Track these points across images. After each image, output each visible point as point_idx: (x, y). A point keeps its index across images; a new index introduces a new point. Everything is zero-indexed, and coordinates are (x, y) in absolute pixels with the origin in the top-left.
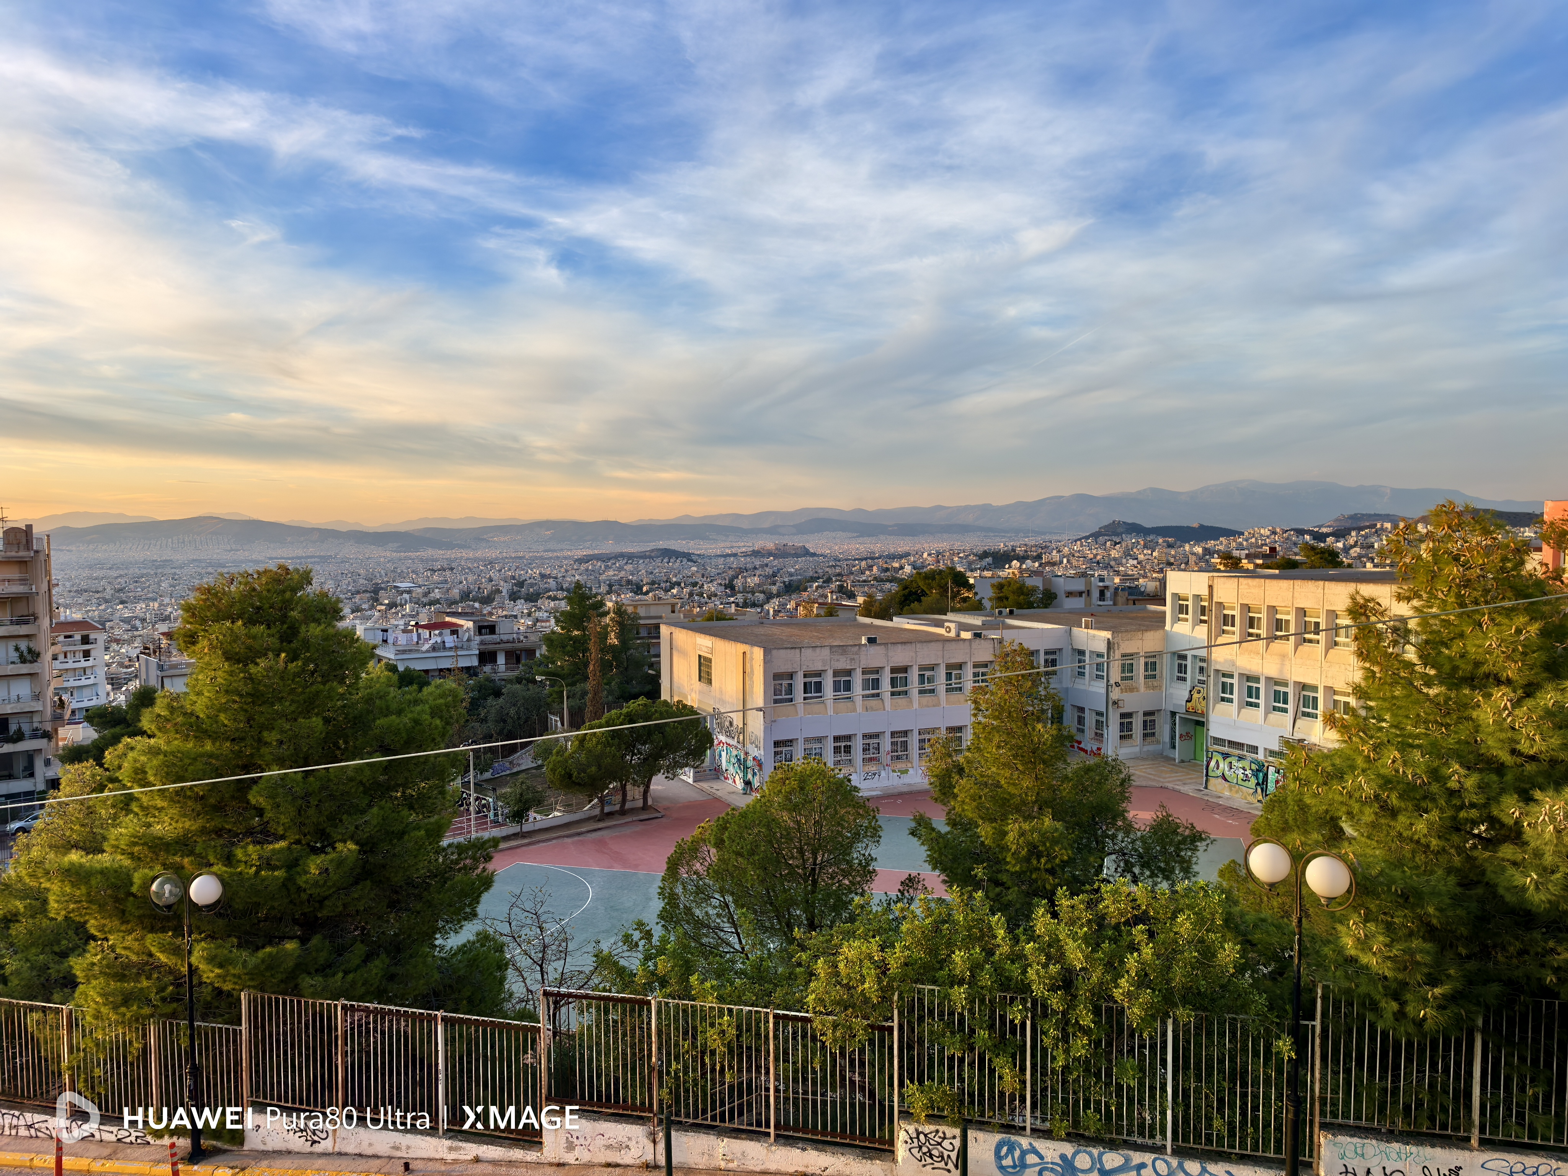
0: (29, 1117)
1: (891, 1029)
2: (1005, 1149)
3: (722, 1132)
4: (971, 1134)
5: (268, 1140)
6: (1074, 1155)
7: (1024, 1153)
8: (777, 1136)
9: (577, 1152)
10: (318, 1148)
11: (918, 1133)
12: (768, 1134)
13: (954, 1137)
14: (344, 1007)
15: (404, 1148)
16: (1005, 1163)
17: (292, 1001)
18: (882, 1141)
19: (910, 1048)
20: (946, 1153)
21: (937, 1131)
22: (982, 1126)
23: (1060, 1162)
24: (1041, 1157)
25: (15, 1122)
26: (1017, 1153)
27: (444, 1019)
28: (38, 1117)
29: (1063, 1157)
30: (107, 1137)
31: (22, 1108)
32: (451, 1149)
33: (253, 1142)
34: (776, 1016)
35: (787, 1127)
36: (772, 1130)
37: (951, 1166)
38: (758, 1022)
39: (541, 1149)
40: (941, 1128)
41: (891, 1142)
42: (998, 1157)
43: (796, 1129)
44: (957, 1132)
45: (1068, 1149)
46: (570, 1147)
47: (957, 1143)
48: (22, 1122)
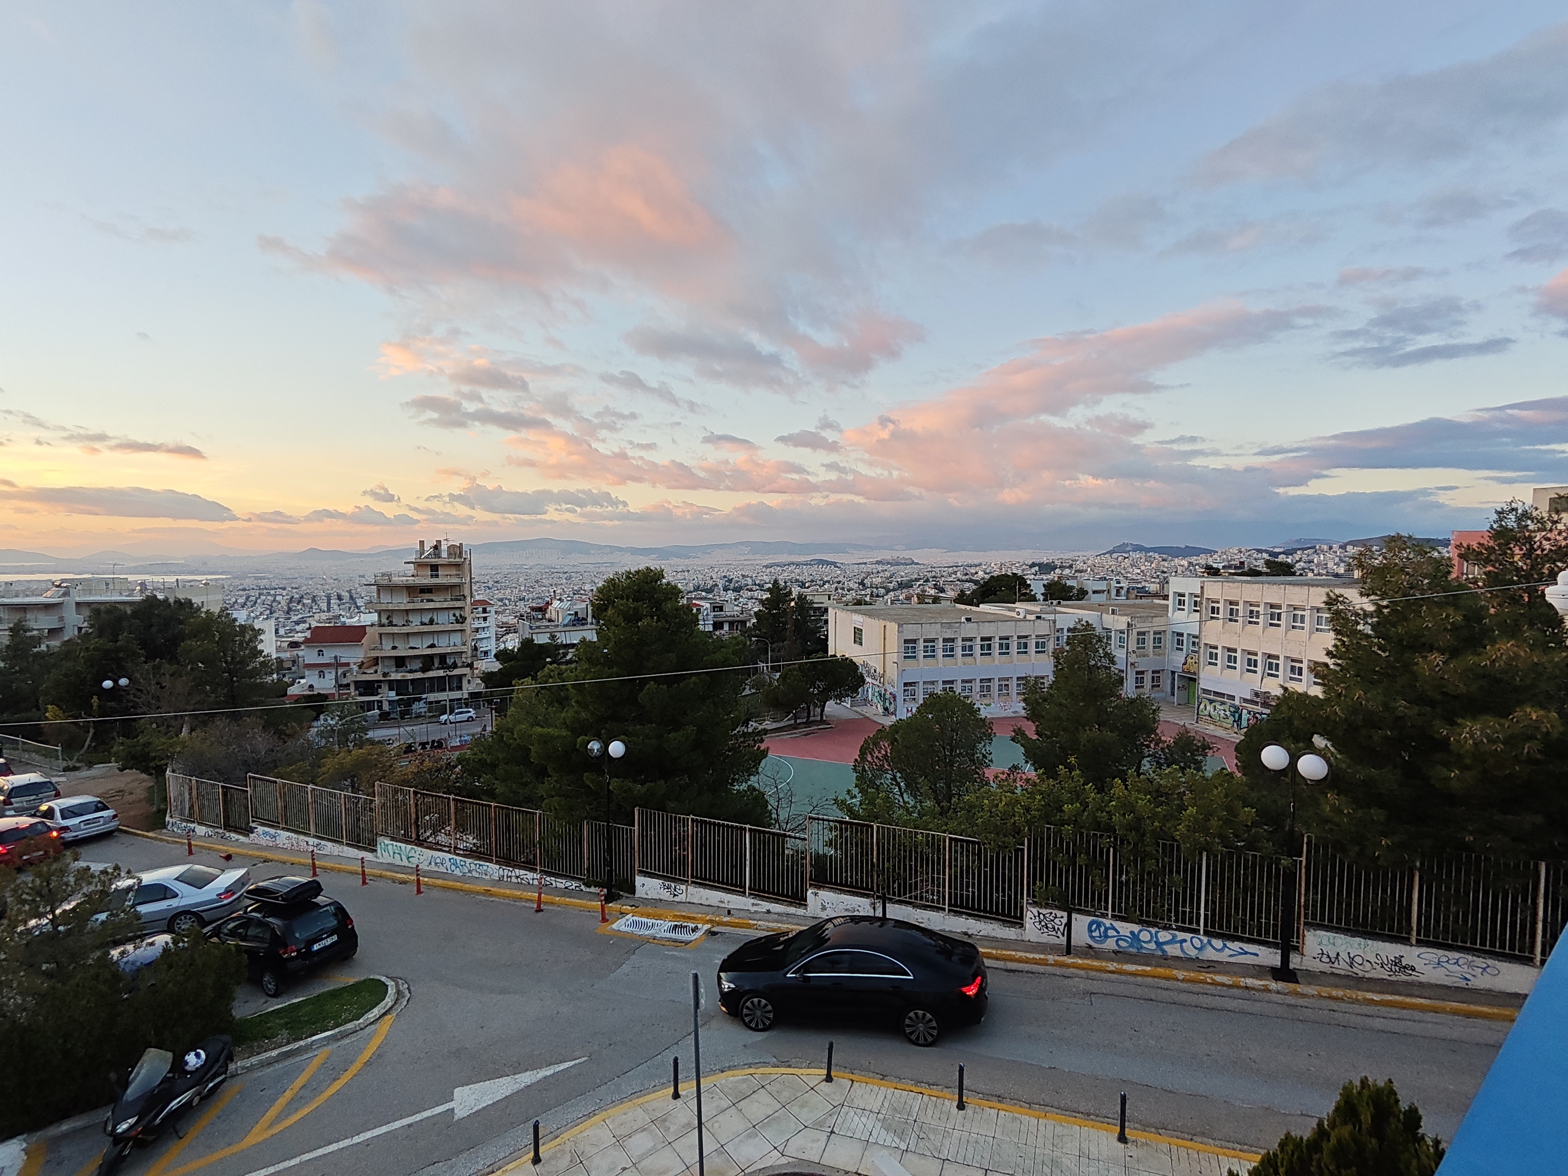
0: (517, 872)
1: (1023, 849)
2: (1094, 927)
3: (915, 906)
4: (1074, 916)
5: (649, 892)
6: (1140, 931)
7: (1107, 929)
8: (950, 911)
9: (826, 913)
10: (677, 899)
11: (1039, 913)
12: (944, 909)
13: (1062, 917)
14: (692, 819)
15: (726, 901)
16: (1094, 934)
17: (663, 815)
18: (1015, 917)
19: (1035, 862)
20: (1056, 927)
21: (1051, 913)
22: (1079, 912)
23: (1129, 935)
24: (1118, 932)
25: (510, 874)
26: (1102, 929)
27: (750, 829)
28: (522, 872)
29: (1132, 933)
30: (559, 885)
31: (514, 867)
32: (753, 904)
33: (640, 892)
34: (950, 839)
35: (956, 905)
36: (947, 907)
37: (1059, 934)
38: (939, 840)
39: (806, 909)
40: (1054, 912)
41: (1021, 918)
42: (1090, 931)
43: (961, 907)
44: (1065, 914)
45: (1136, 928)
46: (824, 908)
47: (1065, 921)
48: (513, 874)
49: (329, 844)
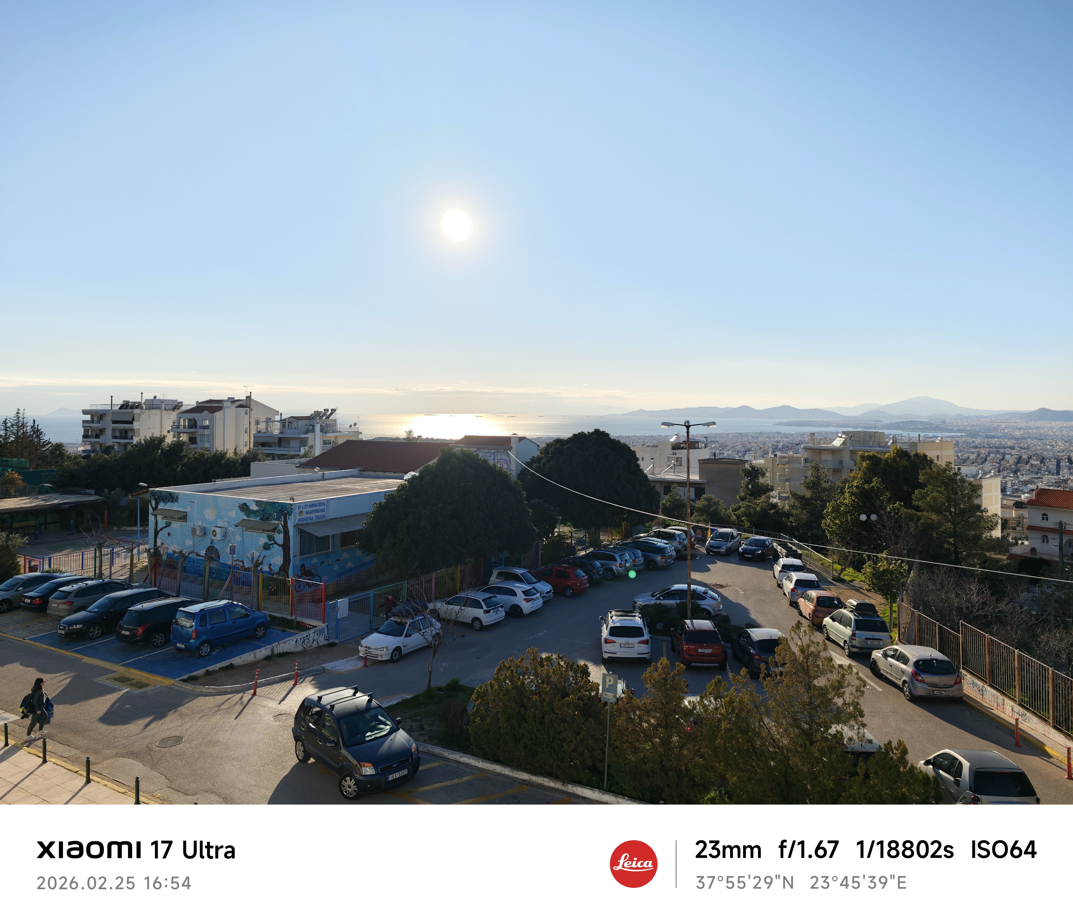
49: (1035, 719)
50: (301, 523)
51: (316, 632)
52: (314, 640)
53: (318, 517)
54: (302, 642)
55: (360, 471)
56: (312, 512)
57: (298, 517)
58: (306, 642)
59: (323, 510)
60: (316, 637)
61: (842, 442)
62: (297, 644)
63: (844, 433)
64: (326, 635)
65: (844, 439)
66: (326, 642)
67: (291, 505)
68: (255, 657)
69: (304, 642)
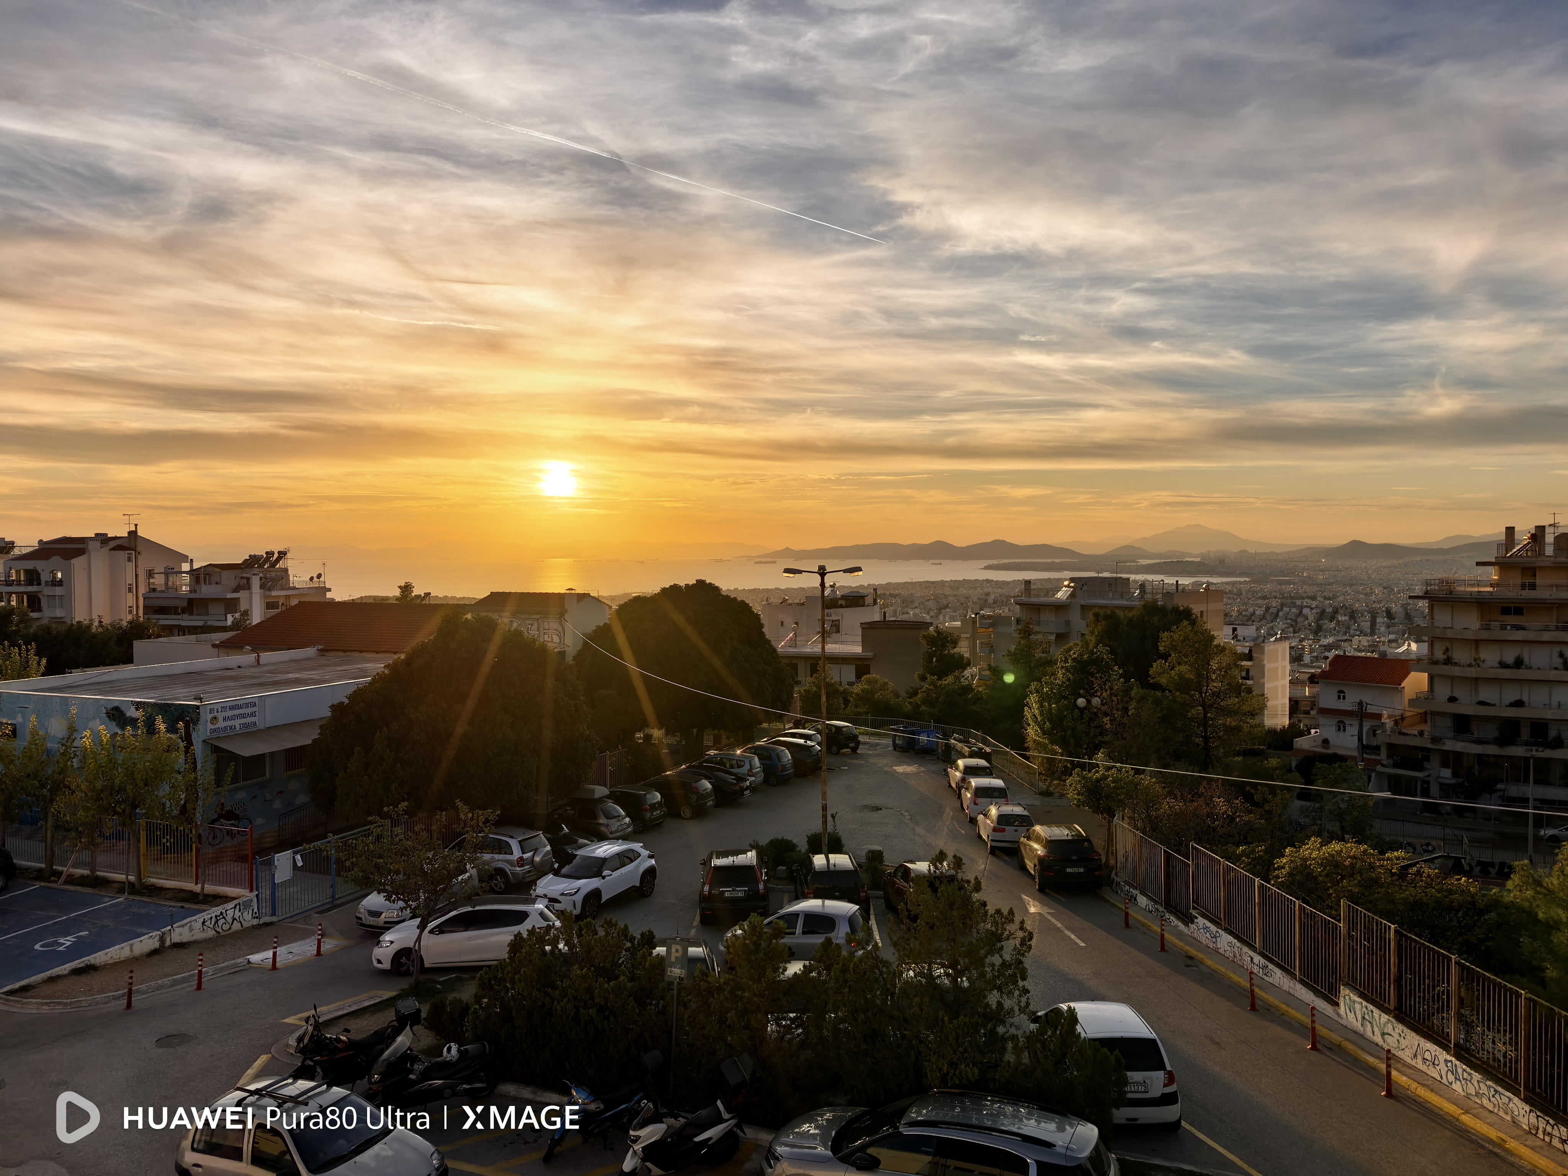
25: (1549, 1129)
31: (1558, 1119)
48: (1556, 1133)
49: (1278, 972)
50: (215, 735)
51: (238, 907)
52: (234, 919)
53: (246, 726)
54: (213, 923)
55: (321, 650)
56: (233, 718)
57: (210, 726)
58: (221, 922)
59: (253, 714)
60: (238, 914)
61: (1069, 593)
62: (205, 927)
63: (1072, 580)
64: (256, 910)
65: (1072, 589)
66: (255, 922)
67: (198, 707)
68: (131, 950)
69: (216, 922)
